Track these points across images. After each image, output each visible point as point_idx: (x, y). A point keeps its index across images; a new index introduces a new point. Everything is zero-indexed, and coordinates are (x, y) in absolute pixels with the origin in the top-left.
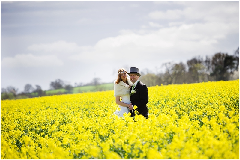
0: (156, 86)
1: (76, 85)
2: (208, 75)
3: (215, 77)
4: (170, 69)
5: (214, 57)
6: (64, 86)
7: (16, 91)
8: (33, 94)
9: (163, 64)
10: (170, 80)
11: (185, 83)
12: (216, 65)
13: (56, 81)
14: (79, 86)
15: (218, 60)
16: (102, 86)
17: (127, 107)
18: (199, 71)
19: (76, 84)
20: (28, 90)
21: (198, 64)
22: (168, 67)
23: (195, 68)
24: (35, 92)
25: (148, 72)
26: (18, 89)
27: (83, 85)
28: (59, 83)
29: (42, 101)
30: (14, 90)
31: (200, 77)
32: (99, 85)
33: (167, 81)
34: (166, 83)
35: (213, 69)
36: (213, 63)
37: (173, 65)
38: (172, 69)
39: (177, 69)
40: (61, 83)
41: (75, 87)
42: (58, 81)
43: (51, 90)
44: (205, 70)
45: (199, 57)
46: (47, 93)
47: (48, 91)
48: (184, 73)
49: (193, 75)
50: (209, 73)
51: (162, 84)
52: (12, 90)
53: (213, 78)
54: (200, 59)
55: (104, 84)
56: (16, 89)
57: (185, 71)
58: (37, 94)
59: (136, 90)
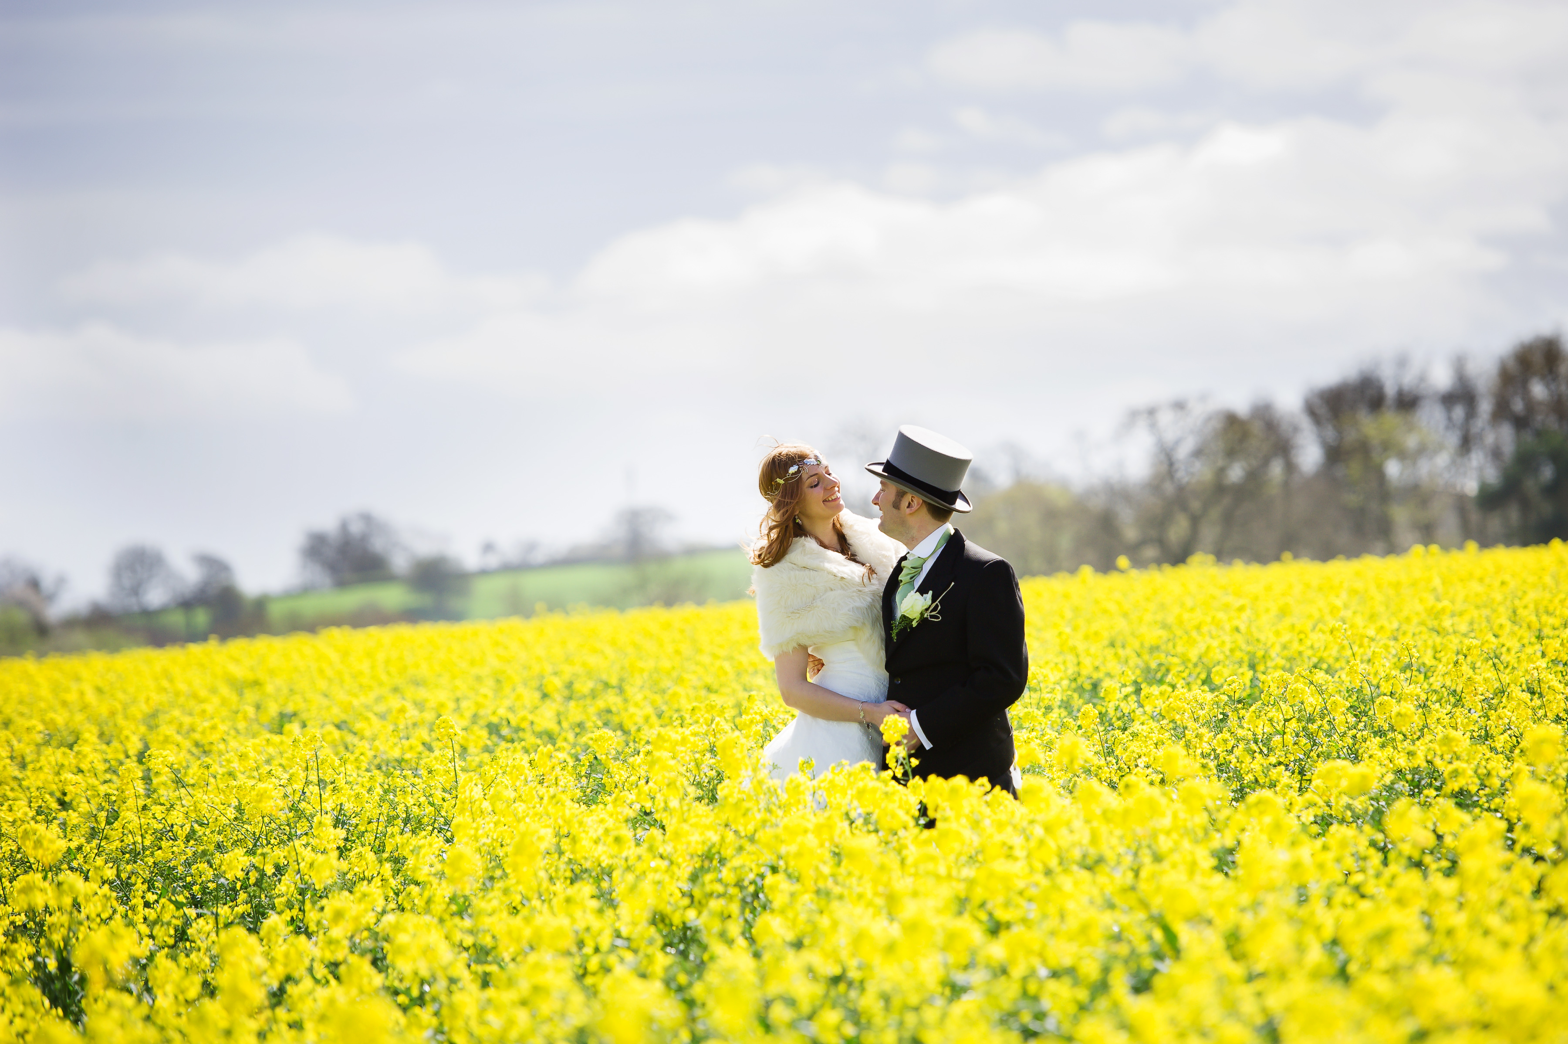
0: (1073, 571)
1: (492, 561)
2: (1461, 503)
3: (1514, 514)
4: (1183, 452)
5: (1512, 365)
6: (400, 562)
7: (50, 598)
8: (177, 619)
9: (1133, 415)
10: (1178, 530)
11: (1296, 556)
12: (1520, 423)
13: (344, 527)
14: (508, 568)
15: (1538, 390)
16: (679, 567)
17: (860, 723)
18: (1393, 469)
19: (488, 548)
20: (136, 590)
21: (1390, 419)
22: (1170, 436)
23: (1364, 448)
24: (187, 604)
25: (1017, 472)
26: (61, 581)
27: (539, 557)
28: (364, 538)
29: (240, 672)
30: (34, 584)
31: (1400, 515)
32: (663, 557)
33: (1161, 542)
34: (1150, 552)
35: (1496, 454)
36: (1502, 411)
37: (1209, 419)
38: (1198, 453)
39: (1231, 453)
40: (378, 545)
41: (484, 573)
42: (356, 528)
43: (306, 590)
44: (1442, 460)
45: (1402, 362)
46: (276, 611)
47: (289, 595)
48: (1286, 484)
49: (1352, 499)
50: (1471, 486)
51: (1123, 562)
52: (20, 589)
53: (1495, 523)
54: (1408, 380)
55: (692, 551)
56: (47, 582)
57: (1290, 467)
58: (201, 618)
59: (933, 601)
